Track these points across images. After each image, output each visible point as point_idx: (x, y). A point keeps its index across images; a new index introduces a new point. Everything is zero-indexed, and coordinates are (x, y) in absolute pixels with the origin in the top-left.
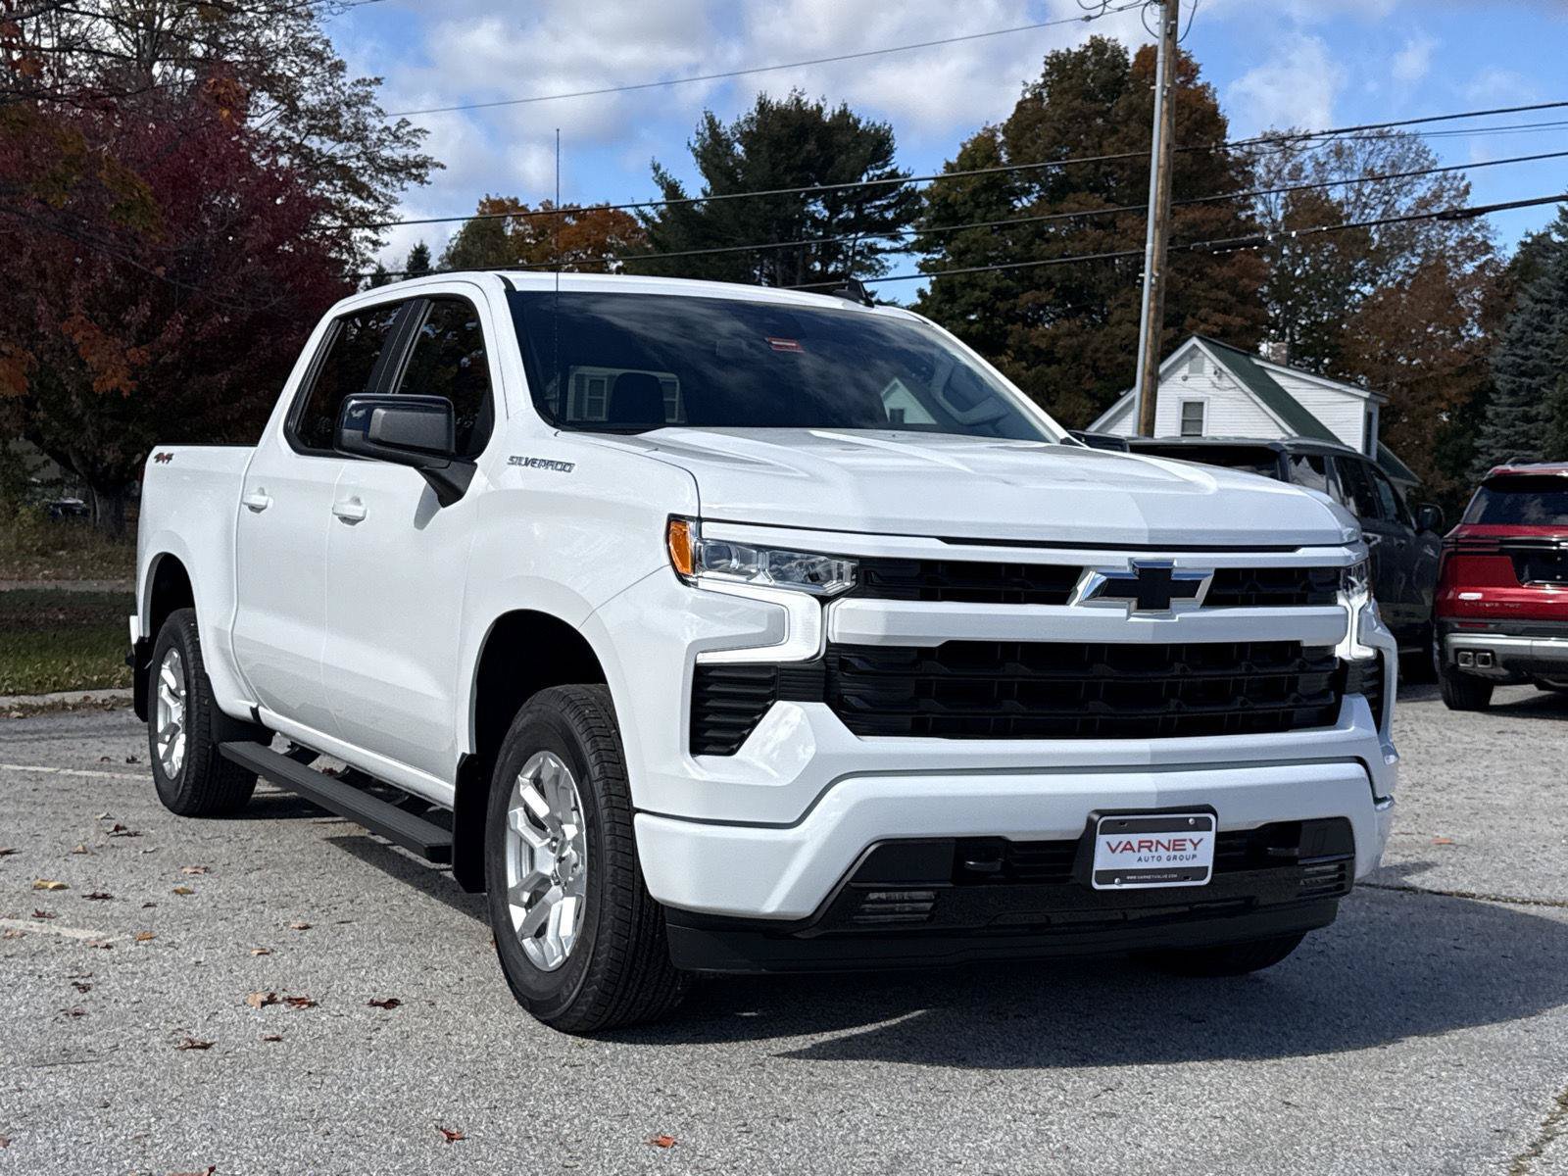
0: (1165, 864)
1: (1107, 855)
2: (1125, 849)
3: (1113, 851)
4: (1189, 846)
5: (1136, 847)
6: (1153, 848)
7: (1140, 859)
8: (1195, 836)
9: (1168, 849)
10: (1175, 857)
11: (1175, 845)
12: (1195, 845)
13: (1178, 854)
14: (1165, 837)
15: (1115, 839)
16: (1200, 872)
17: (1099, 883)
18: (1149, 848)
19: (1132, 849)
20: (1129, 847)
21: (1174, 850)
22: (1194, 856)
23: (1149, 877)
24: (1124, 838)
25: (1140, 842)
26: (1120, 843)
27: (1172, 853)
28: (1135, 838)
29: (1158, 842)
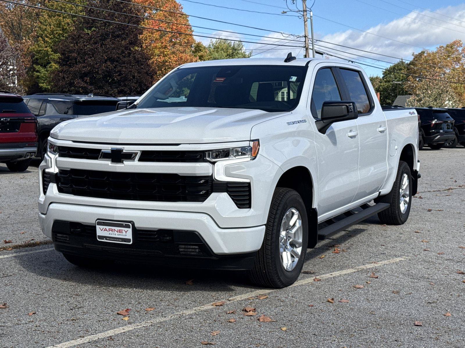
0: (117, 236)
1: (101, 231)
2: (105, 230)
3: (102, 230)
4: (124, 232)
5: (108, 230)
6: (113, 231)
7: (110, 234)
8: (126, 229)
9: (118, 232)
10: (120, 235)
11: (119, 231)
12: (126, 232)
13: (121, 234)
14: (117, 229)
15: (102, 227)
16: (129, 240)
17: (99, 239)
18: (112, 231)
19: (107, 230)
20: (106, 230)
21: (119, 232)
22: (126, 235)
23: (113, 239)
24: (105, 227)
25: (109, 229)
26: (103, 228)
27: (119, 233)
28: (108, 228)
29: (114, 230)
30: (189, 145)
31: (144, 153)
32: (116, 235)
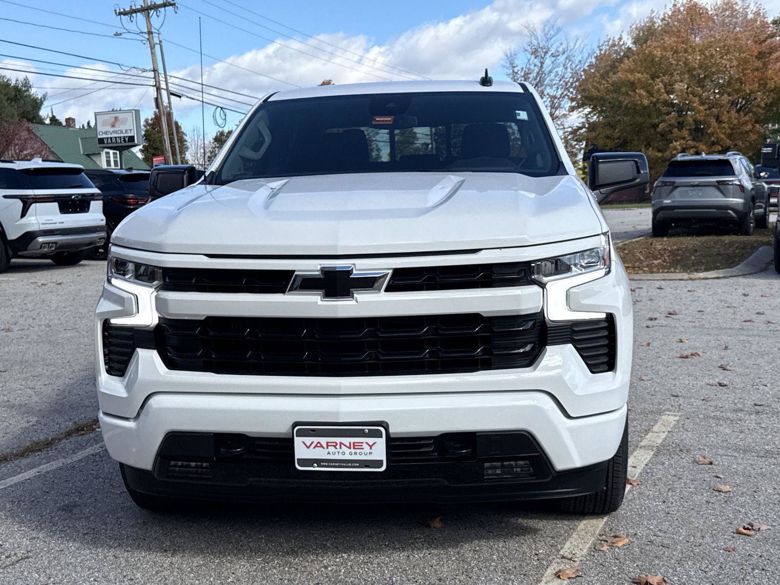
0: (347, 457)
1: (303, 449)
2: (316, 446)
3: (308, 447)
4: (365, 446)
5: (325, 446)
6: (338, 447)
7: (329, 453)
8: (371, 440)
9: (350, 448)
10: (355, 453)
11: (354, 446)
12: (371, 447)
13: (358, 451)
14: (346, 441)
15: (308, 440)
16: (379, 463)
17: (300, 465)
18: (335, 447)
19: (322, 446)
20: (319, 445)
21: (354, 448)
22: (370, 453)
23: (337, 464)
24: (316, 440)
25: (327, 443)
26: (312, 443)
27: (353, 451)
28: (324, 440)
29: (341, 443)
30: (499, 250)
31: (398, 273)
32: (347, 454)
